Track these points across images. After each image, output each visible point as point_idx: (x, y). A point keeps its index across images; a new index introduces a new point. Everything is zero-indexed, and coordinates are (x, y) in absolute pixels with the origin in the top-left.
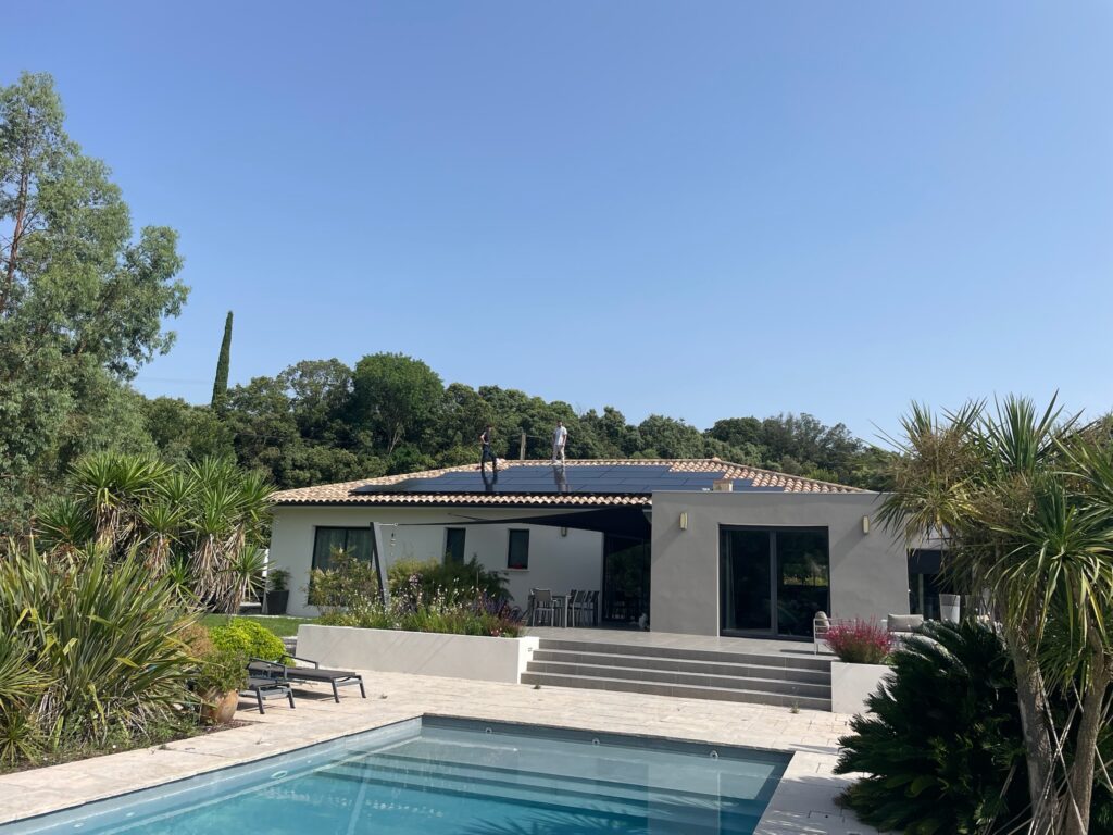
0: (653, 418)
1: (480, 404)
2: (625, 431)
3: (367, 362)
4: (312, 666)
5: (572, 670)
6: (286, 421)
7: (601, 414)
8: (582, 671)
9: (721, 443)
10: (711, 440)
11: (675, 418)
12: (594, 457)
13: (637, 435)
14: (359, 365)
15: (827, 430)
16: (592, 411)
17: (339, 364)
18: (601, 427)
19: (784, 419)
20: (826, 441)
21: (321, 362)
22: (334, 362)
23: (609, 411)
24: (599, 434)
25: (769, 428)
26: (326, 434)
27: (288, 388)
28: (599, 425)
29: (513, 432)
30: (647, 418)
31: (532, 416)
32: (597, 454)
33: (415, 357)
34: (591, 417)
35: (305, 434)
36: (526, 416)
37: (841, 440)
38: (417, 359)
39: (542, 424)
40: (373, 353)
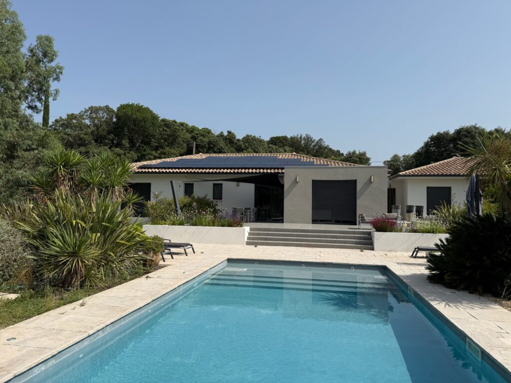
0: (248, 136)
1: (176, 128)
2: (236, 141)
3: (122, 108)
4: (168, 241)
5: (267, 239)
6: (87, 135)
7: (226, 134)
8: (270, 239)
9: (275, 147)
10: (270, 145)
11: (257, 136)
12: (225, 153)
13: (241, 143)
14: (119, 109)
15: (315, 142)
16: (222, 133)
17: (110, 108)
18: (226, 139)
19: (299, 137)
20: (314, 146)
21: (100, 107)
22: (107, 107)
23: (229, 132)
24: (226, 143)
25: (293, 141)
26: (106, 141)
27: (85, 119)
28: (225, 139)
29: (189, 141)
30: (245, 136)
31: (197, 134)
32: (226, 151)
33: (145, 106)
34: (221, 135)
35: (96, 141)
36: (194, 134)
37: (321, 145)
38: (146, 106)
39: (202, 137)
40: (125, 103)
